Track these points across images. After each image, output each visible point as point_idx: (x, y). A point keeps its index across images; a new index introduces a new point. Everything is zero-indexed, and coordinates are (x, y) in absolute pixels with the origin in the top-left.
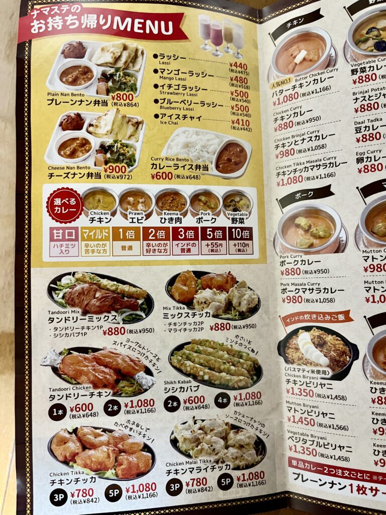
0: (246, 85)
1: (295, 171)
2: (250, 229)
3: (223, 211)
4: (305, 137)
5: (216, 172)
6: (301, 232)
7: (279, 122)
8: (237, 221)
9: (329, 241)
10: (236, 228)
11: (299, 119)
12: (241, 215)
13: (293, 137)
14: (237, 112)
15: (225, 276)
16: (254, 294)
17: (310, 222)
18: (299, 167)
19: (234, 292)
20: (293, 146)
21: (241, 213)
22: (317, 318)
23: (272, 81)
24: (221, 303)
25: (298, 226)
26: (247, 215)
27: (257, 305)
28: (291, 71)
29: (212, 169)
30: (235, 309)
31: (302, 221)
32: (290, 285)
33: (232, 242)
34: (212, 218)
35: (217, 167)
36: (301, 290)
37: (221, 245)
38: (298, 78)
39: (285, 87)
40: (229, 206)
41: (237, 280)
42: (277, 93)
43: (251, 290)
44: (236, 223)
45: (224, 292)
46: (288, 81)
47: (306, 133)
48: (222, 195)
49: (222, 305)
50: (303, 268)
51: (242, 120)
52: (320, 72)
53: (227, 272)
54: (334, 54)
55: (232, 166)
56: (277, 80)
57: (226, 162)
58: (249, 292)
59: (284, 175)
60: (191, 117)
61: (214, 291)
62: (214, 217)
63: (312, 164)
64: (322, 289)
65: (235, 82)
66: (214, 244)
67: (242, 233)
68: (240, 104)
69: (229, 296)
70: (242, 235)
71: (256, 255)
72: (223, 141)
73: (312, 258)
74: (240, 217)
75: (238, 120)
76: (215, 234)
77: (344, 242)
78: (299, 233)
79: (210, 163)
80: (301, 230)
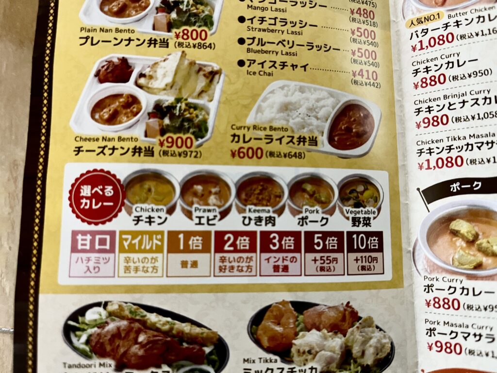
0: (372, 21)
1: (450, 148)
2: (379, 235)
3: (339, 206)
4: (467, 98)
5: (328, 148)
6: (460, 243)
7: (421, 75)
8: (359, 222)
10: (358, 233)
11: (456, 71)
12: (366, 213)
13: (445, 97)
14: (360, 59)
15: (342, 309)
16: (385, 337)
17: (476, 229)
18: (456, 144)
19: (355, 334)
20: (446, 111)
21: (366, 209)
23: (410, 16)
24: (334, 352)
25: (455, 233)
26: (374, 213)
27: (389, 354)
28: (440, 4)
29: (323, 143)
30: (355, 362)
31: (462, 226)
32: (442, 323)
33: (353, 256)
34: (323, 218)
35: (331, 141)
36: (460, 336)
37: (336, 260)
38: (453, 13)
39: (430, 25)
40: (348, 199)
41: (360, 314)
42: (419, 33)
43: (381, 330)
44: (358, 226)
45: (340, 335)
46: (436, 17)
47: (468, 93)
48: (337, 183)
49: (335, 356)
50: (463, 299)
51: (367, 71)
53: (345, 304)
55: (352, 139)
56: (418, 16)
57: (344, 132)
58: (377, 334)
59: (430, 153)
60: (293, 66)
61: (324, 334)
62: (325, 216)
63: (480, 140)
64: (496, 336)
65: (356, 16)
66: (325, 258)
67: (367, 241)
68: (364, 47)
69: (347, 341)
70: (367, 245)
71: (388, 276)
72: (340, 102)
73: (479, 285)
74: (364, 216)
75: (361, 70)
76: (327, 242)
78: (458, 244)
79: (321, 134)
80: (461, 240)
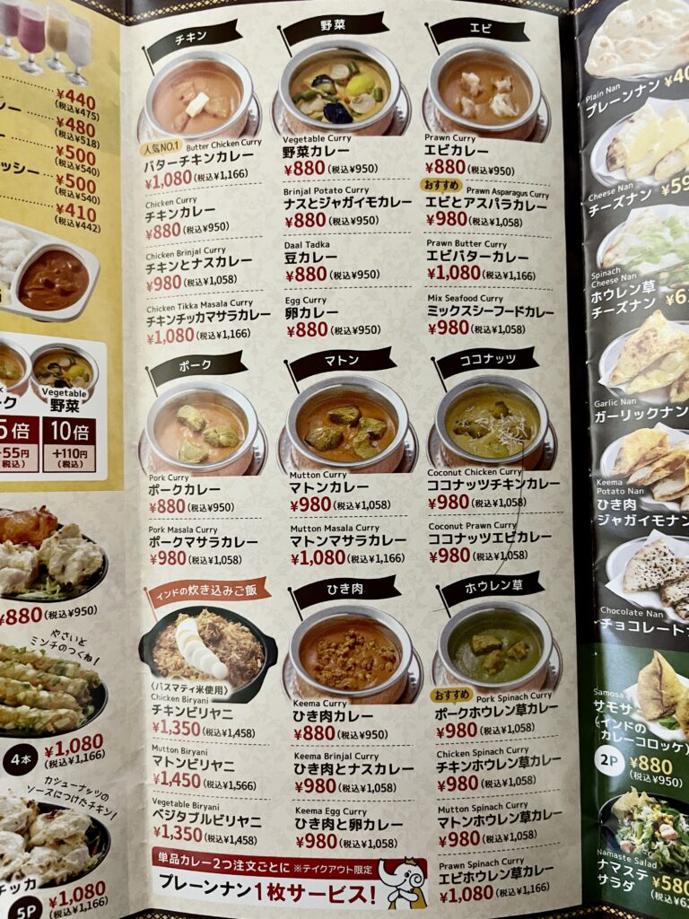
0: (91, 139)
1: (181, 318)
2: (91, 423)
3: (32, 383)
4: (201, 256)
5: (18, 306)
6: (187, 433)
7: (155, 221)
8: (62, 406)
9: (235, 452)
10: (60, 420)
11: (191, 221)
12: (71, 394)
13: (179, 253)
14: (70, 189)
15: (34, 515)
16: (94, 549)
17: (204, 416)
18: (188, 312)
19: (52, 547)
20: (178, 271)
21: (72, 390)
22: (210, 592)
23: (145, 140)
24: (22, 568)
25: (182, 422)
26: (84, 395)
27: (99, 570)
28: (179, 129)
29: (9, 298)
30: (52, 579)
31: (190, 413)
32: (166, 530)
33: (51, 448)
34: (8, 399)
35: (22, 295)
36: (184, 541)
37: (26, 453)
38: (192, 145)
39: (168, 156)
40: (47, 375)
41: (59, 522)
42: (154, 165)
43: (89, 541)
44: (60, 411)
45: (30, 548)
46: (174, 146)
47: (202, 251)
48: (31, 353)
49: (24, 573)
50: (189, 500)
51: (81, 207)
52: (230, 141)
53: (39, 508)
54: (255, 113)
55: (54, 297)
56: (155, 140)
57: (41, 287)
58: (84, 545)
59: (161, 323)
61: (9, 547)
62: (11, 396)
63: (212, 310)
64: (220, 540)
65: (67, 129)
66: (11, 451)
67: (73, 430)
68: (77, 174)
69: (41, 554)
70: (72, 435)
71: (102, 474)
72: (36, 245)
73: (206, 482)
74: (68, 398)
75: (71, 205)
76: (14, 430)
77: (260, 457)
78: (185, 435)
79: (6, 287)
80: (188, 430)
